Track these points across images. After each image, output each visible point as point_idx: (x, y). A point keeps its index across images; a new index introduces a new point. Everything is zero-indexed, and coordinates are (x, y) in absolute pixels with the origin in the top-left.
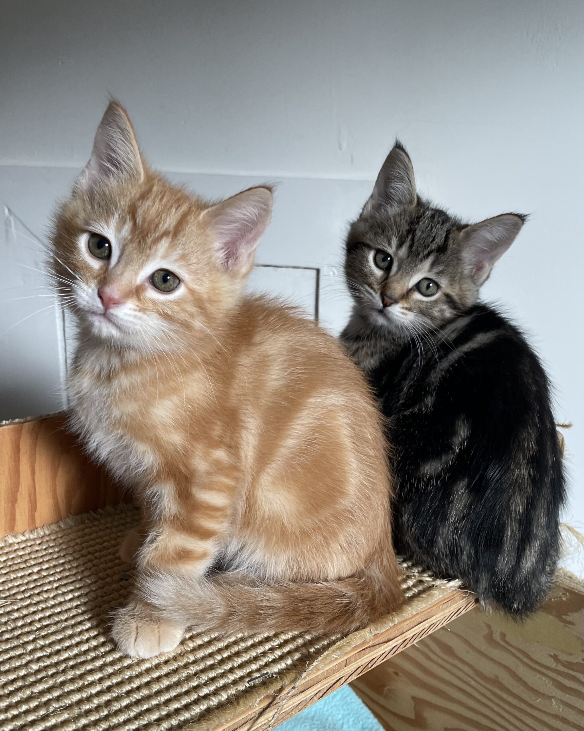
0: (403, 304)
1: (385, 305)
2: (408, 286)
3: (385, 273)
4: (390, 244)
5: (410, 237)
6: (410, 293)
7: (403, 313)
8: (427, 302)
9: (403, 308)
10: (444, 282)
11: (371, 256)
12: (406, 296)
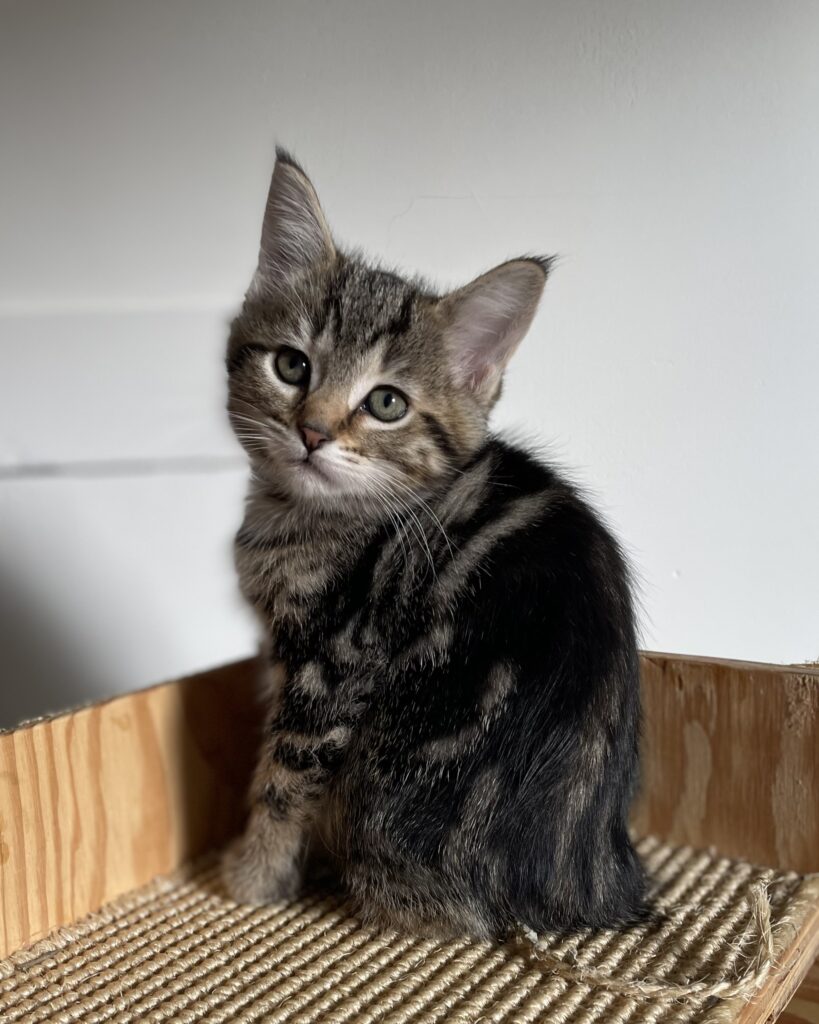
0: (345, 441)
1: (311, 449)
2: (348, 406)
3: (301, 390)
4: (297, 333)
5: (332, 311)
6: (354, 419)
7: (350, 460)
8: (391, 431)
9: (347, 449)
10: (415, 391)
11: (267, 363)
12: (348, 423)
